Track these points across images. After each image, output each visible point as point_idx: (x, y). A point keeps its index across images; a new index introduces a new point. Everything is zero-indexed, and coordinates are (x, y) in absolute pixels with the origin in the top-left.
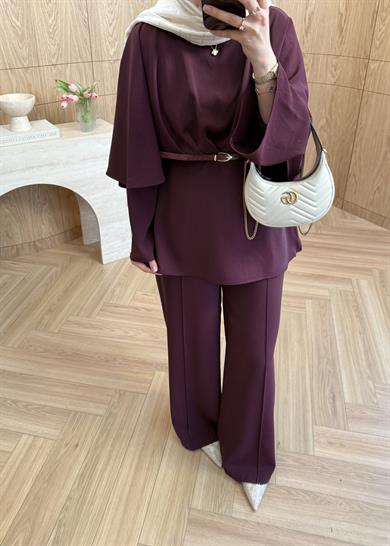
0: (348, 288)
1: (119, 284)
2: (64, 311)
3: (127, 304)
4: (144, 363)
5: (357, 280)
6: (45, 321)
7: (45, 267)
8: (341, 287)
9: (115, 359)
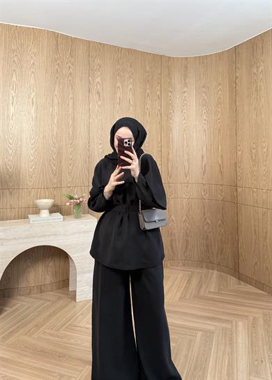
0: (229, 326)
1: (82, 314)
2: (44, 327)
3: (82, 326)
4: (81, 360)
5: (236, 322)
6: (32, 331)
7: (42, 301)
8: (224, 325)
9: (64, 357)
